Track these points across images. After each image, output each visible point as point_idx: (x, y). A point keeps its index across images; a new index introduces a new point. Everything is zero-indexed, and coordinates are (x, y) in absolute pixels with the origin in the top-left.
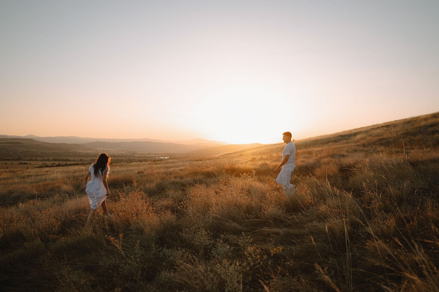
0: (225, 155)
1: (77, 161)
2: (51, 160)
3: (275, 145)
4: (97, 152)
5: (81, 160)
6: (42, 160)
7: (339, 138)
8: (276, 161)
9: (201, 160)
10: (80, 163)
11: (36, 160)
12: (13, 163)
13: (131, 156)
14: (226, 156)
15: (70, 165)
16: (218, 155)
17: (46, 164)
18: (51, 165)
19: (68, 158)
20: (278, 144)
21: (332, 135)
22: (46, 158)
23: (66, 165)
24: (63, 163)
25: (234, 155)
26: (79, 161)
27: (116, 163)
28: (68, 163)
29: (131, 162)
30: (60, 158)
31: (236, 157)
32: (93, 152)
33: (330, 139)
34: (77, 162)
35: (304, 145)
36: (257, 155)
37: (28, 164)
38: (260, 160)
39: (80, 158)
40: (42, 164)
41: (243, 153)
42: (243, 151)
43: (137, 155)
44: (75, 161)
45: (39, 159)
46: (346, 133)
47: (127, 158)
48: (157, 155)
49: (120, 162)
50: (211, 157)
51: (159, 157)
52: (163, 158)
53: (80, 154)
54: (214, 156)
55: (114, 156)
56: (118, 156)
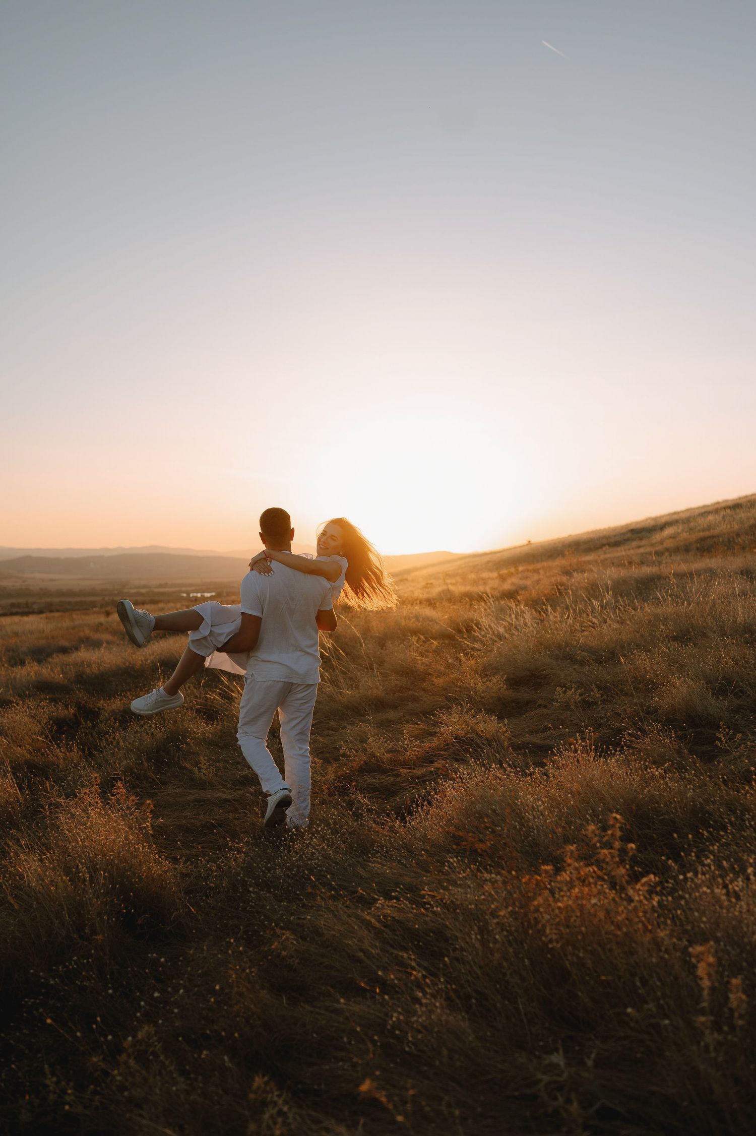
3: (481, 555)
4: (26, 584)
13: (116, 592)
20: (491, 553)
32: (15, 584)
43: (130, 589)
48: (184, 589)
51: (188, 594)
52: (199, 595)
55: (71, 593)
56: (82, 593)
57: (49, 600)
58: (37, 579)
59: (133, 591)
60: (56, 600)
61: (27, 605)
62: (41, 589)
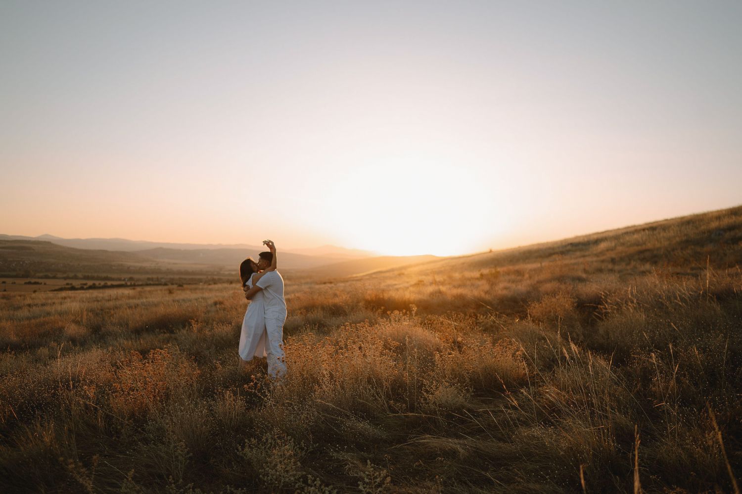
0: (374, 273)
1: (124, 280)
2: (81, 279)
3: (459, 258)
4: (158, 265)
5: (131, 279)
6: (65, 278)
7: (569, 247)
8: (459, 286)
9: (331, 283)
10: (129, 283)
11: (54, 277)
12: (16, 281)
13: (216, 273)
14: (374, 276)
15: (112, 286)
16: (362, 274)
17: (71, 284)
18: (79, 287)
19: (110, 275)
20: (464, 257)
21: (556, 243)
22: (71, 275)
23: (105, 287)
24: (100, 284)
25: (387, 274)
26: (128, 281)
27: (190, 284)
28: (109, 283)
29: (215, 283)
30: (96, 275)
31: (391, 278)
32: (152, 265)
33: (553, 249)
34: (123, 283)
35: (509, 259)
36: (427, 275)
37: (41, 283)
38: (431, 284)
39: (128, 276)
40: (64, 285)
41: (403, 271)
42: (405, 268)
44: (120, 280)
45: (59, 275)
46: (581, 240)
47: (209, 277)
49: (196, 284)
50: (349, 276)
53: (129, 268)
54: (354, 275)
55: (187, 273)
56: (193, 273)
57: (172, 277)
58: (165, 263)
59: (227, 273)
60: (177, 277)
61: (158, 279)
62: (168, 269)
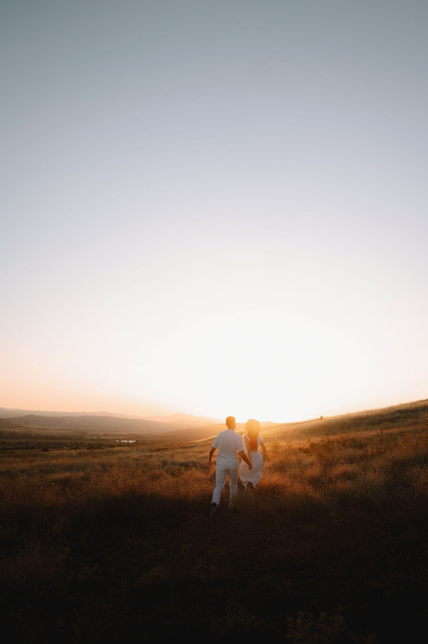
3: (292, 425)
4: (28, 431)
5: (3, 443)
7: (398, 414)
13: (79, 438)
21: (384, 410)
32: (22, 431)
33: (383, 416)
35: (340, 426)
43: (88, 436)
46: (405, 408)
47: (73, 441)
48: (117, 438)
51: (120, 441)
52: (126, 442)
56: (59, 438)
58: (35, 428)
61: (26, 443)
